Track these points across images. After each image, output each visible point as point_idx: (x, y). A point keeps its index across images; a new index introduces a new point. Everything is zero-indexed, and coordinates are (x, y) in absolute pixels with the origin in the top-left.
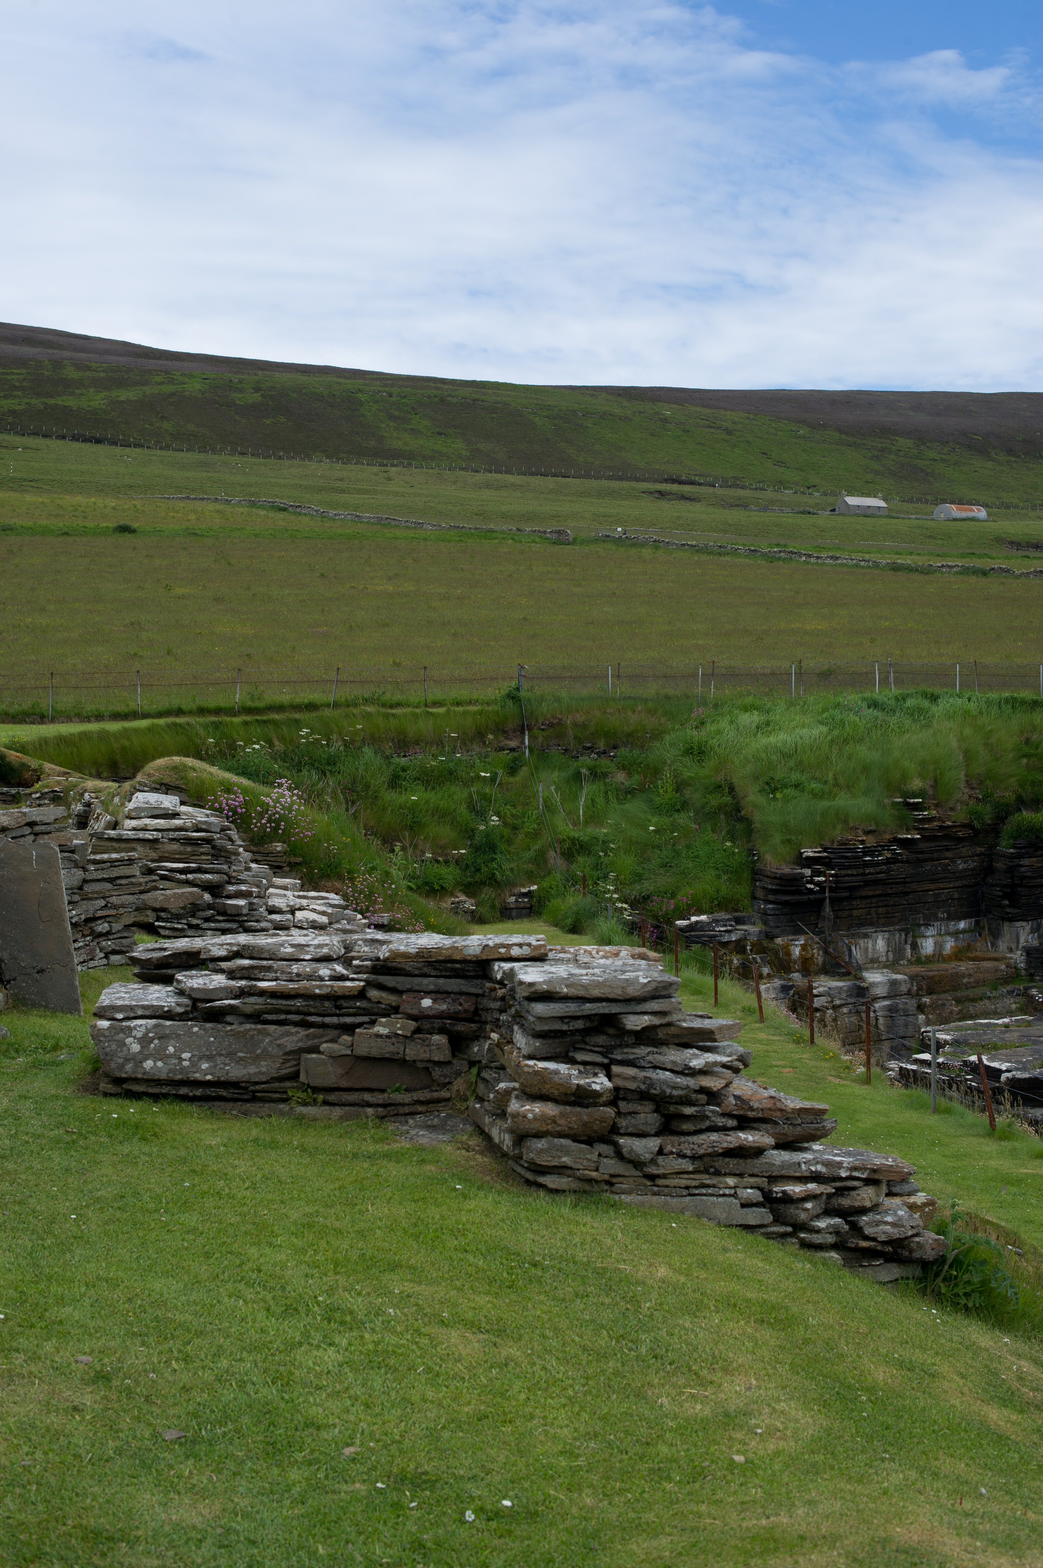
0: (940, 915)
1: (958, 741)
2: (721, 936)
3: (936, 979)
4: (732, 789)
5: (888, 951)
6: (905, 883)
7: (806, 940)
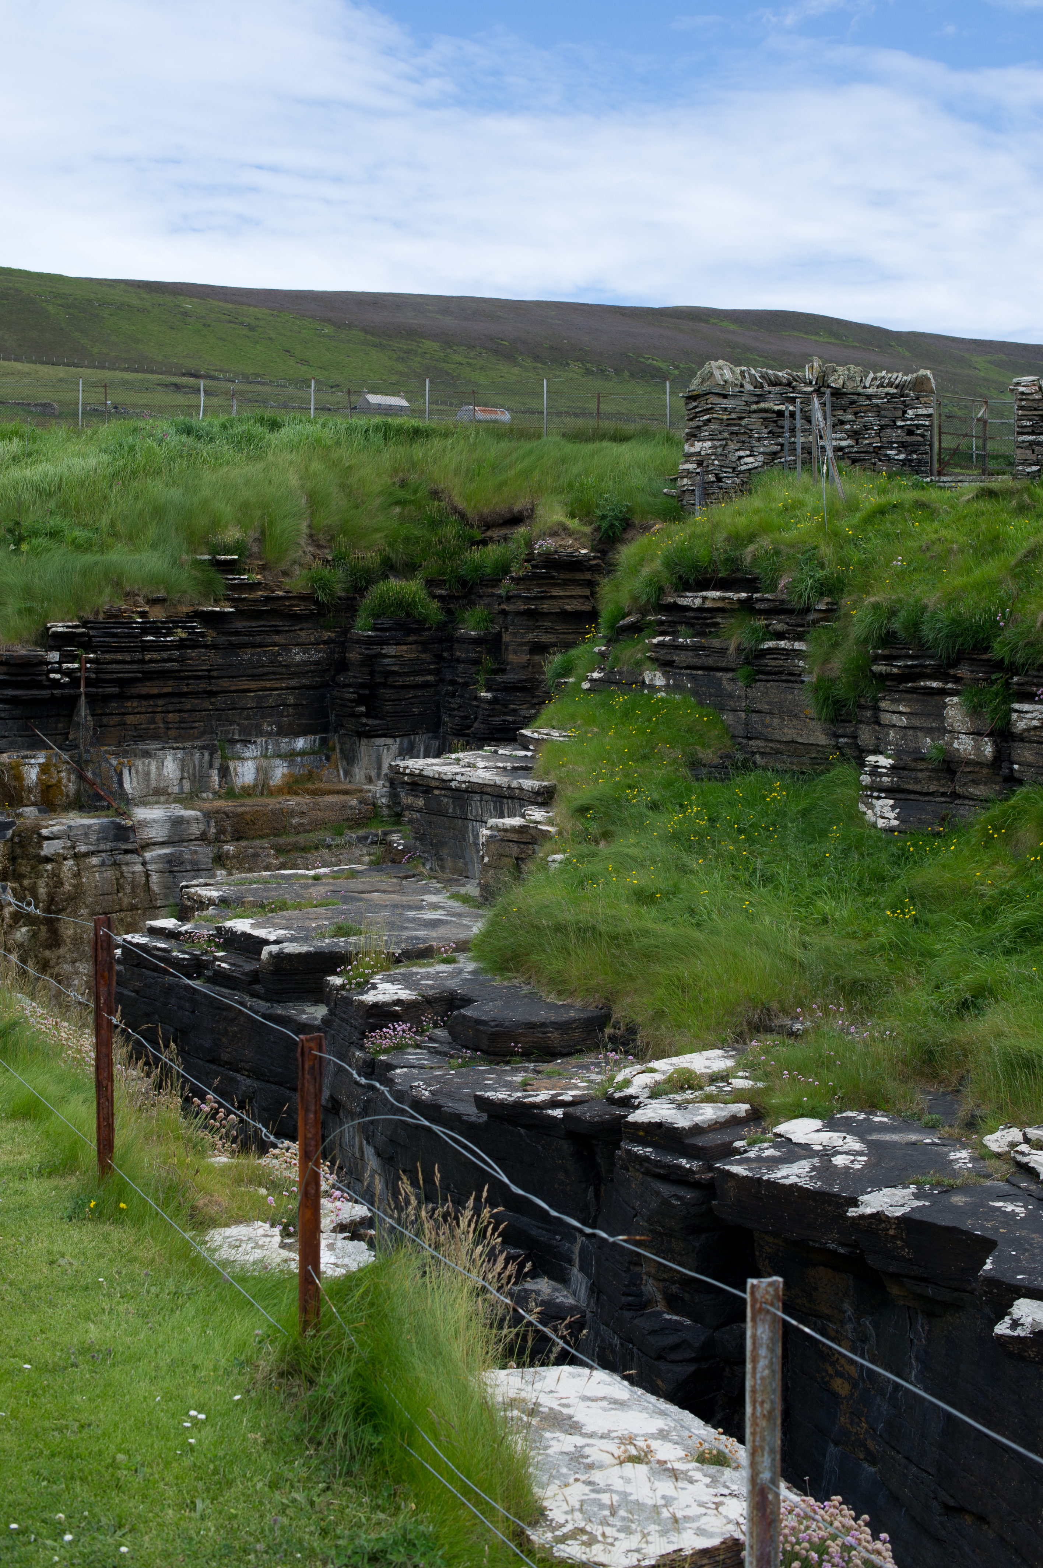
0: (266, 728)
1: (301, 479)
3: (248, 817)
5: (181, 779)
6: (210, 677)
7: (48, 758)
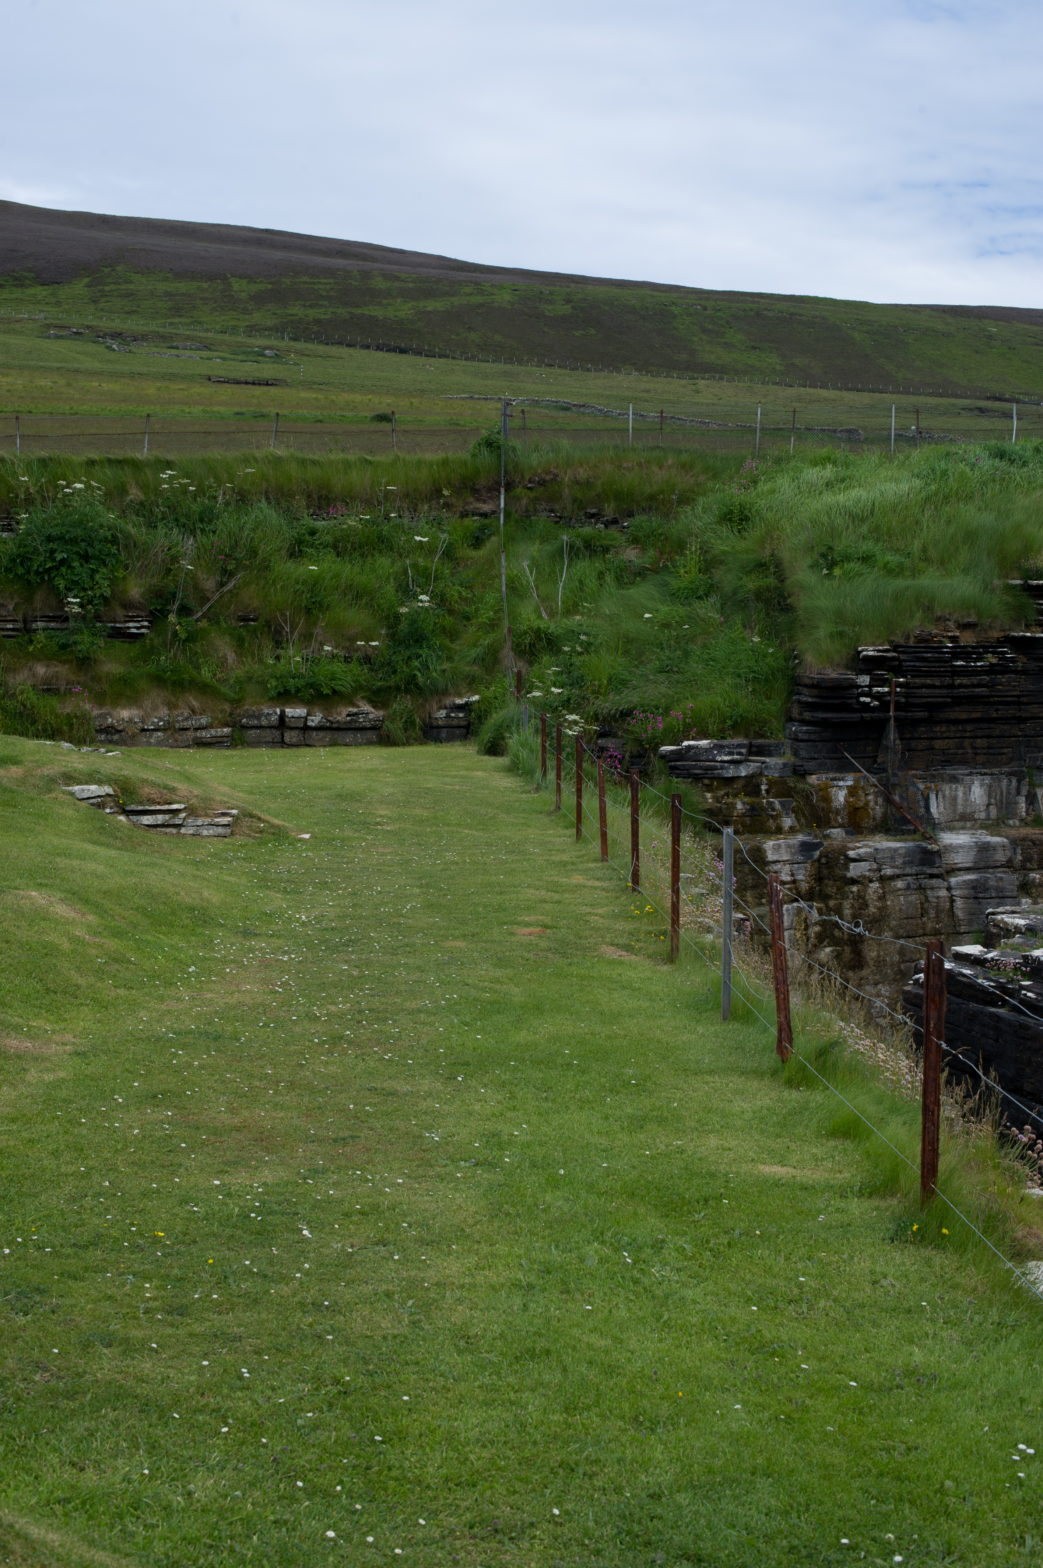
2: (722, 768)
4: (778, 565)
5: (988, 805)
6: (1020, 703)
7: (856, 781)
